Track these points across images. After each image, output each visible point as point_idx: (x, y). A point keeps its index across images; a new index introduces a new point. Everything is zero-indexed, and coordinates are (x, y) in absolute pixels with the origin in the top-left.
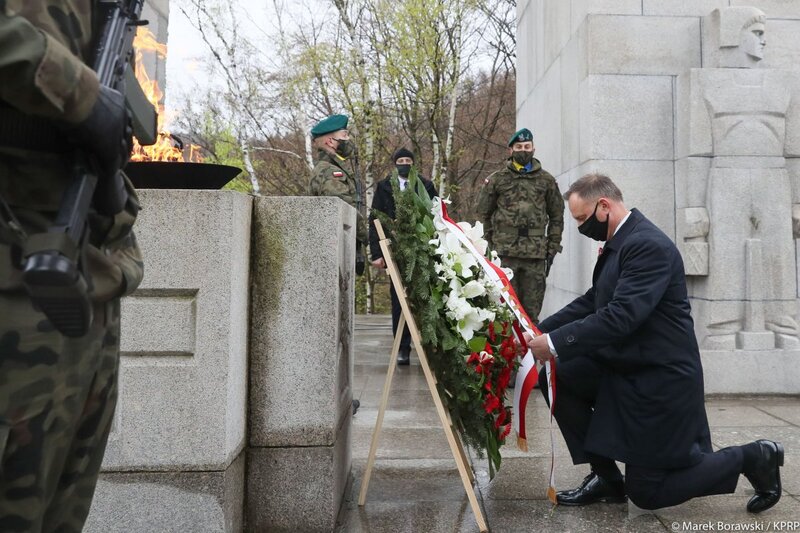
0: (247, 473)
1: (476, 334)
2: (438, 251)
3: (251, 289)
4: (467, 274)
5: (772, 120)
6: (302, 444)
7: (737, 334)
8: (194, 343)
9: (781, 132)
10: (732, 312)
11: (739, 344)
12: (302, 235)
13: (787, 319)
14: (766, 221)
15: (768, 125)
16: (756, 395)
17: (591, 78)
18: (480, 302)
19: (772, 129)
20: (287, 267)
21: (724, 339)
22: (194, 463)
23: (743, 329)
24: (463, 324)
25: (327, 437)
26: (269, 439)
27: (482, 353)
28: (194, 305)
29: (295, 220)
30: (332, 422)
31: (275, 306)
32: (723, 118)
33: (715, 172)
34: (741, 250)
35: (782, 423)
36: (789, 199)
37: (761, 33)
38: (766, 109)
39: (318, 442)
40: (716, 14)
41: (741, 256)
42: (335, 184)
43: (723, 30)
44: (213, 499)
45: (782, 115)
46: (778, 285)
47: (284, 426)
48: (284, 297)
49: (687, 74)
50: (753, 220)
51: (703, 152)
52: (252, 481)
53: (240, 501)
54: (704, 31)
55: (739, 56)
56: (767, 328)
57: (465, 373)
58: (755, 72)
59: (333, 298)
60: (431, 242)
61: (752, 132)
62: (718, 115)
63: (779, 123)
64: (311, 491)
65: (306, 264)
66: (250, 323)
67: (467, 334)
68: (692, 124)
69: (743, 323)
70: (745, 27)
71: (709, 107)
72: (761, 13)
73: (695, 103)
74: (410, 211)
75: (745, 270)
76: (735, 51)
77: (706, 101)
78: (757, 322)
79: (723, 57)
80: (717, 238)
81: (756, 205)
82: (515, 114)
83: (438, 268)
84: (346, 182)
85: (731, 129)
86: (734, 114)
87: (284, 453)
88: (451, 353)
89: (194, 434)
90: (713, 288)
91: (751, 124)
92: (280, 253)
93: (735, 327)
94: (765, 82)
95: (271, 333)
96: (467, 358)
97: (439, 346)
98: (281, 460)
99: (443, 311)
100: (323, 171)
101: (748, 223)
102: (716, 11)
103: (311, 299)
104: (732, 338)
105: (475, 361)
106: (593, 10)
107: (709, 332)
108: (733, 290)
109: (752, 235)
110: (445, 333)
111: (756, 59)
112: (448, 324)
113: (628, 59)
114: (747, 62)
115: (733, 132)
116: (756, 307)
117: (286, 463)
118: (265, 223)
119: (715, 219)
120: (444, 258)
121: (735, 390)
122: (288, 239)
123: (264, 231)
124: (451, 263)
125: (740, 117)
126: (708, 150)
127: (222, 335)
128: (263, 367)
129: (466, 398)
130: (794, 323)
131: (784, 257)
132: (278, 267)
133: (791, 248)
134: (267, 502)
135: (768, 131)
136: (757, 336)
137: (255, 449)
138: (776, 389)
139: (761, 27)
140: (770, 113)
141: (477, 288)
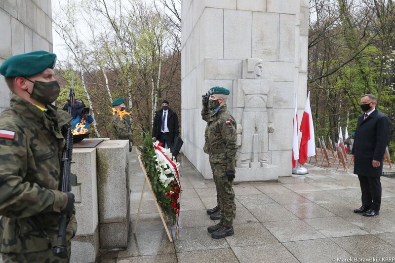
0: (99, 231)
1: (168, 185)
2: (156, 160)
3: (97, 177)
4: (166, 167)
5: (263, 96)
6: (116, 222)
7: (250, 163)
8: (81, 199)
9: (266, 100)
10: (249, 157)
11: (250, 166)
12: (113, 159)
13: (265, 158)
14: (260, 128)
15: (261, 98)
16: (254, 181)
17: (206, 80)
18: (169, 175)
19: (263, 99)
20: (109, 170)
21: (246, 165)
22: (84, 234)
23: (251, 162)
24: (165, 183)
25: (124, 220)
26: (106, 221)
27: (171, 191)
28: (80, 188)
29: (110, 155)
30: (125, 215)
31: (106, 182)
32: (248, 96)
33: (245, 113)
34: (252, 137)
35: (261, 193)
36: (267, 121)
37: (261, 67)
38: (261, 93)
39: (121, 221)
40: (247, 60)
41: (252, 140)
42: (120, 124)
43: (249, 66)
44: (90, 244)
45: (266, 95)
46: (262, 148)
47: (110, 217)
48: (108, 179)
49: (237, 81)
50: (256, 128)
51: (241, 106)
52: (101, 233)
53: (98, 240)
54: (243, 65)
55: (254, 75)
56: (259, 161)
57: (165, 198)
58: (259, 80)
59: (124, 179)
60: (154, 157)
61: (257, 101)
62: (246, 95)
63: (265, 97)
64: (119, 235)
65: (115, 169)
66: (98, 187)
67: (166, 186)
68: (238, 98)
69: (251, 160)
70: (256, 65)
71: (244, 92)
72: (261, 60)
73: (239, 90)
74: (147, 148)
75: (253, 144)
76: (253, 73)
77: (243, 90)
78: (255, 160)
79: (249, 76)
80: (245, 134)
81: (257, 124)
82: (181, 80)
83: (157, 167)
84: (125, 123)
85: (250, 99)
86: (251, 94)
87: (111, 225)
88: (161, 192)
89: (83, 226)
90: (243, 150)
91: (256, 97)
92: (106, 166)
93: (249, 161)
94: (262, 84)
95: (105, 190)
96: (166, 193)
97: (158, 191)
98: (110, 227)
99: (158, 180)
100: (117, 119)
101: (254, 129)
102: (247, 59)
103: (117, 179)
104: (248, 165)
105: (168, 194)
106: (207, 57)
107: (241, 163)
108: (249, 150)
109: (255, 133)
110: (159, 186)
111: (259, 76)
112: (160, 183)
113: (218, 74)
114: (256, 77)
115: (251, 100)
116: (255, 155)
117: (112, 228)
118: (101, 156)
119: (244, 128)
120: (158, 163)
121: (248, 180)
122: (109, 161)
123: (101, 159)
124: (160, 165)
125: (253, 95)
126: (243, 106)
127: (90, 196)
128: (103, 200)
129: (166, 205)
130: (267, 159)
131: (265, 139)
132: (106, 170)
133: (267, 137)
134: (106, 239)
135: (261, 99)
136: (256, 164)
137: (101, 224)
138: (260, 180)
139: (261, 65)
140: (262, 94)
141: (168, 171)
